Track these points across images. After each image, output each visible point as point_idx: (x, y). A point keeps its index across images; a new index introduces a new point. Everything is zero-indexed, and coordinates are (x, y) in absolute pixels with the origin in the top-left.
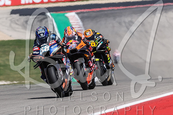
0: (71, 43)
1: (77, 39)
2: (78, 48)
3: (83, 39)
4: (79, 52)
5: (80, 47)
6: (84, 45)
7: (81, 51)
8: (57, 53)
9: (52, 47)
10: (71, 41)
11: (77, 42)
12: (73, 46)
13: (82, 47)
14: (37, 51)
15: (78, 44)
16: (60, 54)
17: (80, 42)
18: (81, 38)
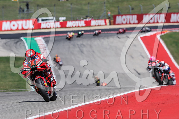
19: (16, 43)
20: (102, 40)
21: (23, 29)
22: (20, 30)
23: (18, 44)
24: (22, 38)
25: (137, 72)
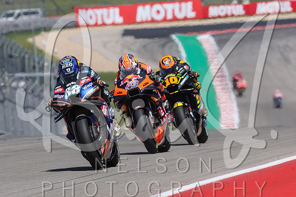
0: (130, 80)
1: (139, 73)
2: (141, 87)
3: (148, 73)
4: (142, 93)
5: (144, 86)
6: (151, 82)
7: (145, 91)
8: (91, 97)
9: (84, 88)
10: (129, 77)
11: (139, 77)
12: (133, 84)
13: (147, 85)
14: (60, 94)
15: (140, 81)
16: (97, 99)
17: (144, 78)
18: (146, 71)
19: (163, 46)
21: (175, 19)
22: (170, 21)
23: (167, 47)
24: (174, 37)
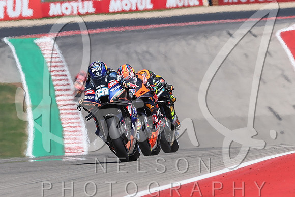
2: (138, 95)
6: (147, 90)
8: (119, 98)
15: (137, 89)
16: (123, 100)
20: (193, 42)
22: (1, 20)
24: (7, 40)
25: (274, 113)
